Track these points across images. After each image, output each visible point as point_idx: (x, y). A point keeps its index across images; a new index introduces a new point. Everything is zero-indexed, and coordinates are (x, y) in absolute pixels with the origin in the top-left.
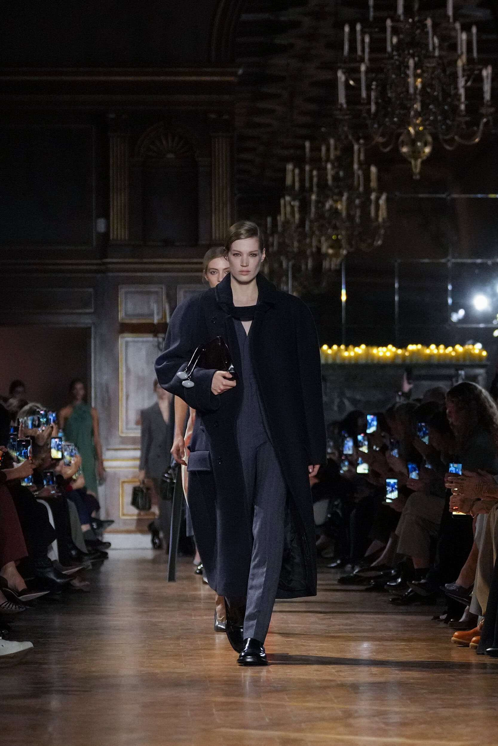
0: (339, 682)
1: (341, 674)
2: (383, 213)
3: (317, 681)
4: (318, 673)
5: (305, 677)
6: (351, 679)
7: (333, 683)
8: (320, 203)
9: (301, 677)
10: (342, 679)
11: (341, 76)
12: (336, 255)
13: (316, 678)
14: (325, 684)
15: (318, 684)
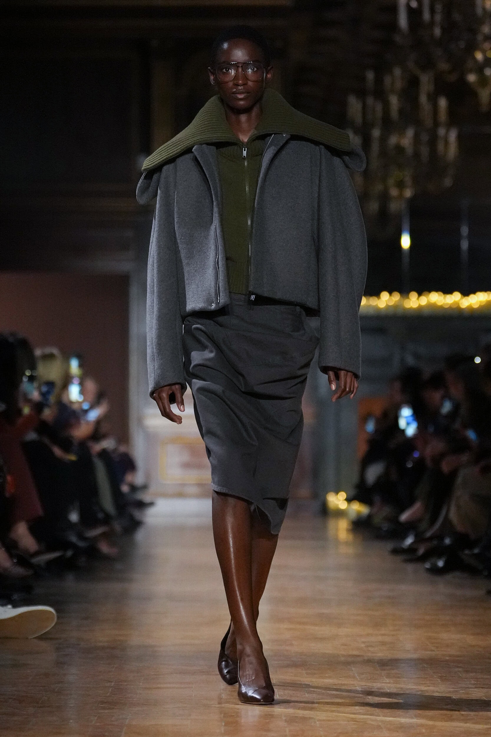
0: (366, 658)
1: (370, 649)
2: (453, 150)
3: (343, 656)
4: (345, 647)
7: (359, 659)
8: (383, 139)
9: (327, 652)
10: (370, 654)
12: (401, 196)
13: (343, 653)
14: (350, 659)
15: (343, 659)
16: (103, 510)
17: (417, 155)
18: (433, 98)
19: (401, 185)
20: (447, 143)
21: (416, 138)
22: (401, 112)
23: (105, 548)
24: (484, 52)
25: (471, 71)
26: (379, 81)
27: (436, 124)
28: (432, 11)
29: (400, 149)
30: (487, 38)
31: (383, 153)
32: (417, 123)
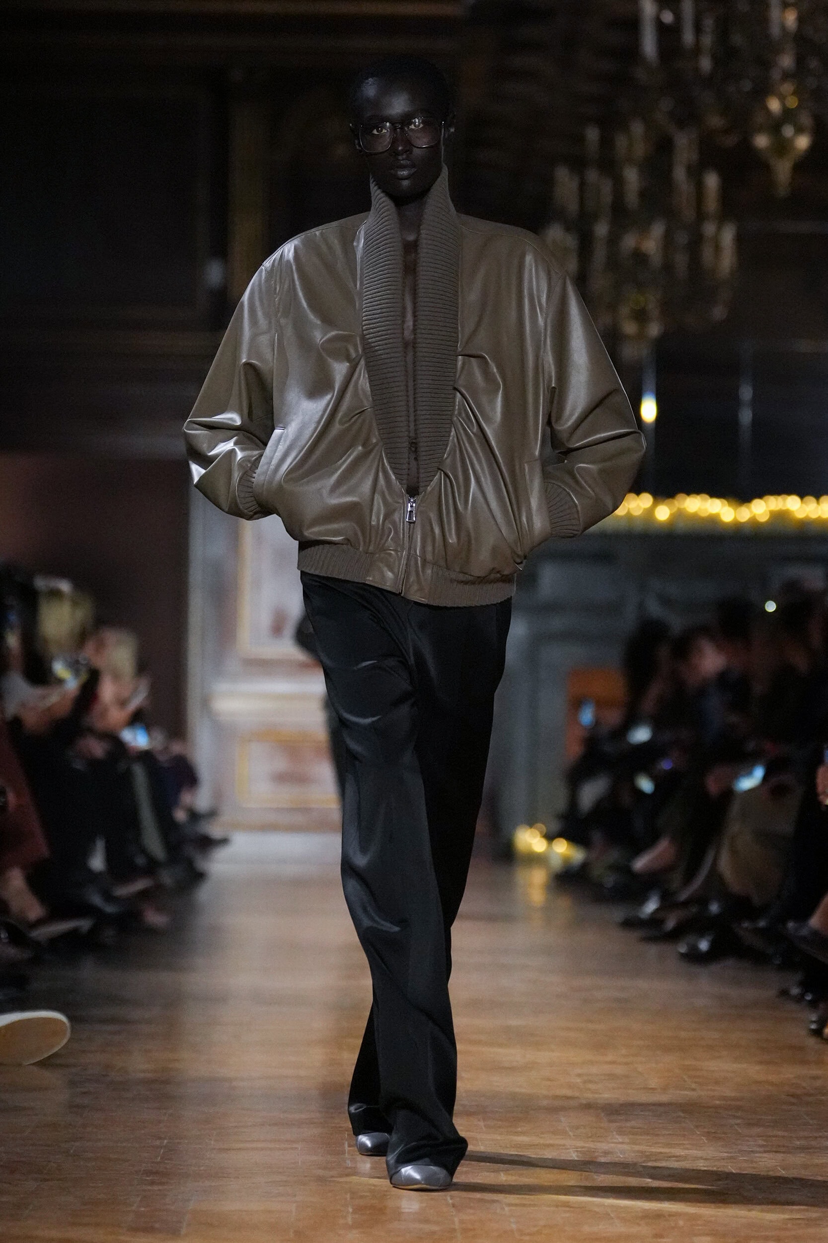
0: (584, 1102)
1: (590, 1086)
2: (727, 261)
3: (546, 1097)
4: (549, 1083)
5: (523, 1090)
6: (606, 1096)
7: (572, 1103)
8: (613, 240)
9: (517, 1090)
10: (589, 1095)
11: (648, 8)
12: (641, 335)
13: (545, 1092)
14: (557, 1103)
15: (545, 1103)
16: (144, 851)
17: (668, 267)
18: (696, 173)
19: (641, 316)
20: (718, 249)
21: (668, 238)
22: (643, 194)
24: (782, 98)
25: (760, 130)
26: (606, 142)
27: (701, 216)
28: (698, 29)
29: (640, 257)
30: (786, 76)
31: (613, 262)
32: (670, 214)
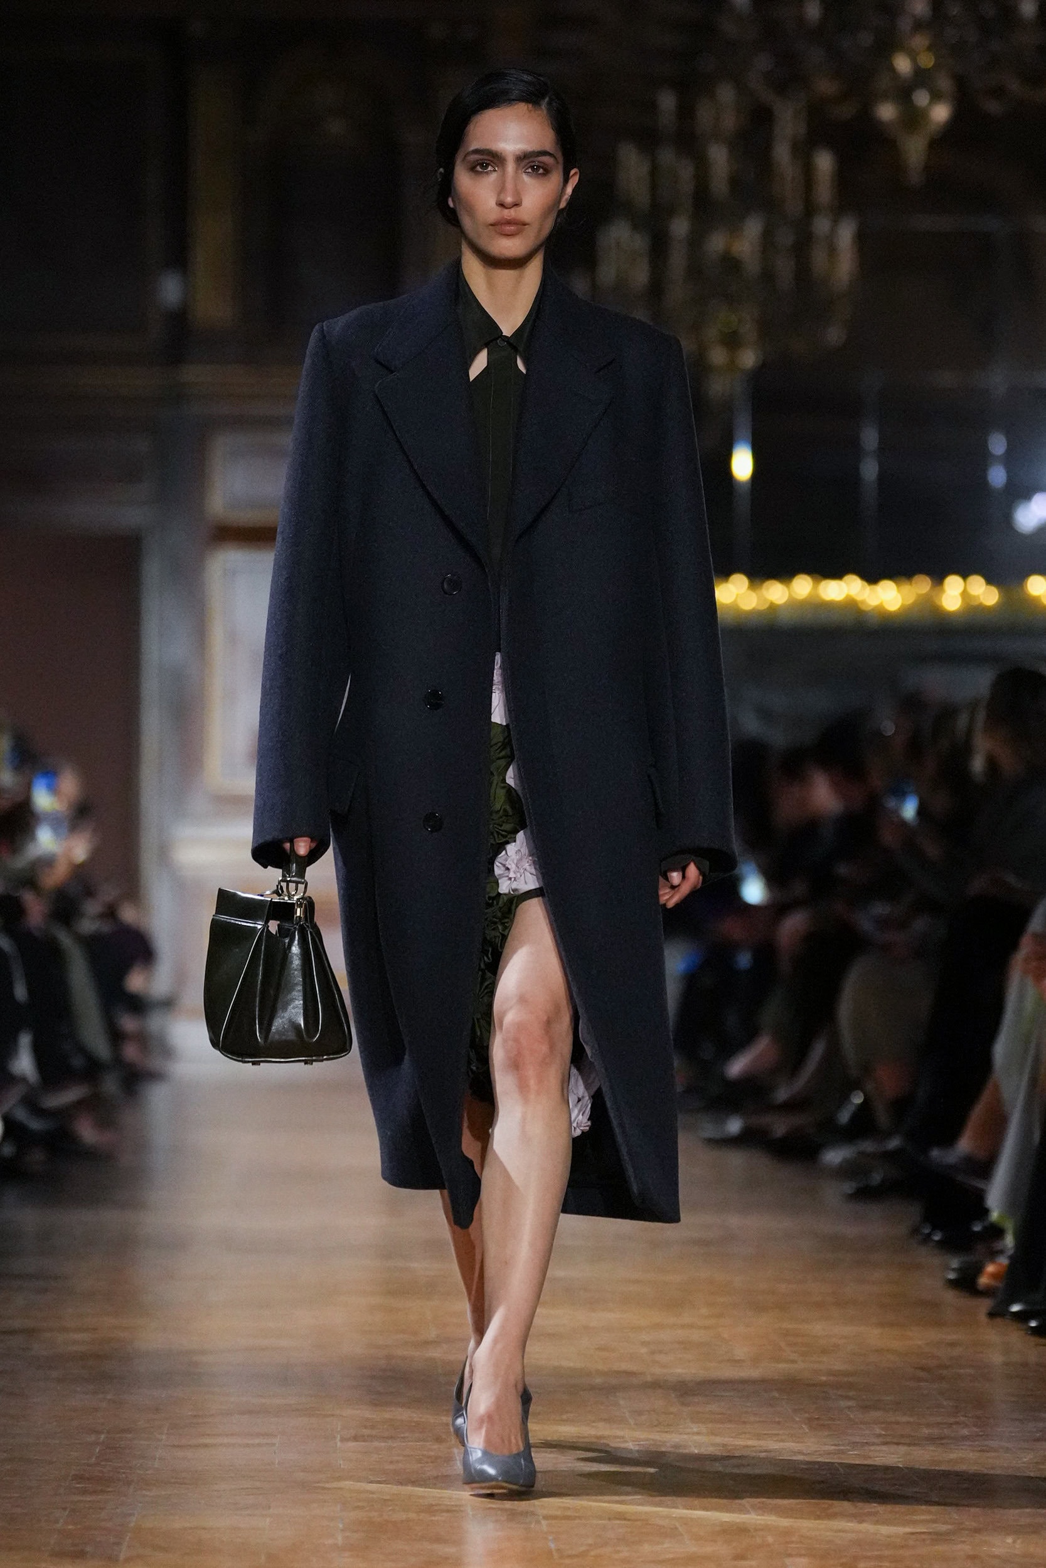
0: (649, 1379)
1: (658, 1357)
2: (845, 266)
3: (600, 1373)
4: (605, 1354)
5: (570, 1364)
6: (679, 1371)
7: (634, 1380)
8: (696, 242)
9: (566, 1364)
10: (657, 1370)
12: (732, 365)
13: (601, 1367)
14: (615, 1381)
15: (598, 1380)
16: (83, 1050)
17: (768, 276)
18: (803, 151)
19: (732, 341)
20: (832, 250)
21: (767, 237)
22: (735, 182)
23: (87, 1132)
24: (913, 56)
25: (885, 97)
26: (686, 111)
27: (810, 210)
29: (731, 264)
30: (919, 26)
31: (695, 270)
32: (770, 206)
